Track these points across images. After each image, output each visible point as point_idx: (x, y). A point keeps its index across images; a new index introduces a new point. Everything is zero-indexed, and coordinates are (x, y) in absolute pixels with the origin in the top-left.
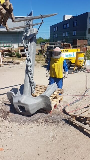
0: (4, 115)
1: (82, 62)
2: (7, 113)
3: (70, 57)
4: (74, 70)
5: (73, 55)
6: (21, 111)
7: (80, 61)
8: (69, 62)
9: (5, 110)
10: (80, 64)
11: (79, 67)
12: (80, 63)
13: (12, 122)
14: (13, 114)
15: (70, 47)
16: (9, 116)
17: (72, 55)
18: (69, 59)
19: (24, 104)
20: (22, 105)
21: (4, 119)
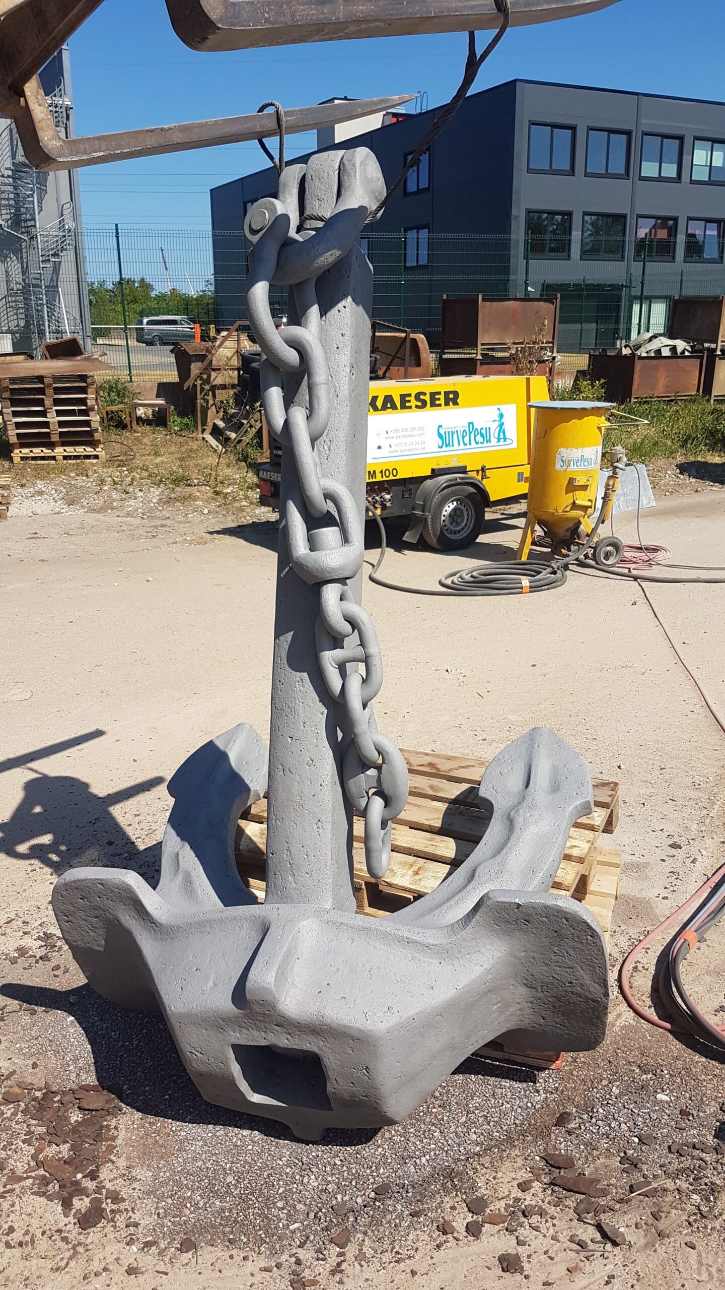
0: (51, 1151)
1: (584, 488)
2: (75, 1117)
3: (474, 448)
4: (524, 558)
5: (494, 427)
6: (257, 1098)
7: (571, 480)
8: (472, 490)
9: (38, 1078)
10: (574, 506)
11: (562, 532)
12: (568, 499)
13: (187, 1245)
14: (160, 1123)
15: (418, 363)
16: (122, 1163)
17: (485, 435)
18: (463, 470)
19: (318, 1030)
20: (283, 1041)
21: (67, 1204)
